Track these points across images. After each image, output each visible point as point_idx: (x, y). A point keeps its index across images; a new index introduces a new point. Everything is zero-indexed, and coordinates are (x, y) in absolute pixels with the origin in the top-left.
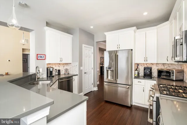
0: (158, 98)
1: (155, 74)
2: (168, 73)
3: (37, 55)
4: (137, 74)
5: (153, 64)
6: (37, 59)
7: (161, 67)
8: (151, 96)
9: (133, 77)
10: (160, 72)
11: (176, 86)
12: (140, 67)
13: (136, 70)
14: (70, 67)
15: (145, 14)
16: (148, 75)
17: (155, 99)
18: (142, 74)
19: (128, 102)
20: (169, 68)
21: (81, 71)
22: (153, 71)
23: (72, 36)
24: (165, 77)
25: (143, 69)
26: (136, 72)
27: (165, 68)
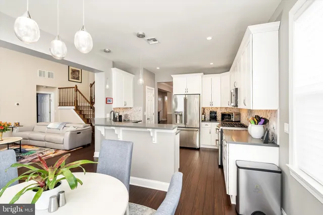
0: (222, 130)
1: (219, 117)
2: (229, 115)
3: (107, 98)
4: (203, 118)
5: (217, 108)
6: (107, 103)
7: (224, 111)
8: (217, 129)
9: (201, 121)
10: (223, 115)
11: (235, 122)
12: (206, 111)
13: (203, 114)
14: (131, 112)
15: (212, 64)
16: (213, 118)
17: (220, 130)
18: (208, 118)
19: (195, 145)
20: (230, 112)
21: (144, 116)
22: (217, 115)
23: (133, 76)
24: (227, 120)
25: (209, 113)
26: (203, 116)
27: (227, 112)
